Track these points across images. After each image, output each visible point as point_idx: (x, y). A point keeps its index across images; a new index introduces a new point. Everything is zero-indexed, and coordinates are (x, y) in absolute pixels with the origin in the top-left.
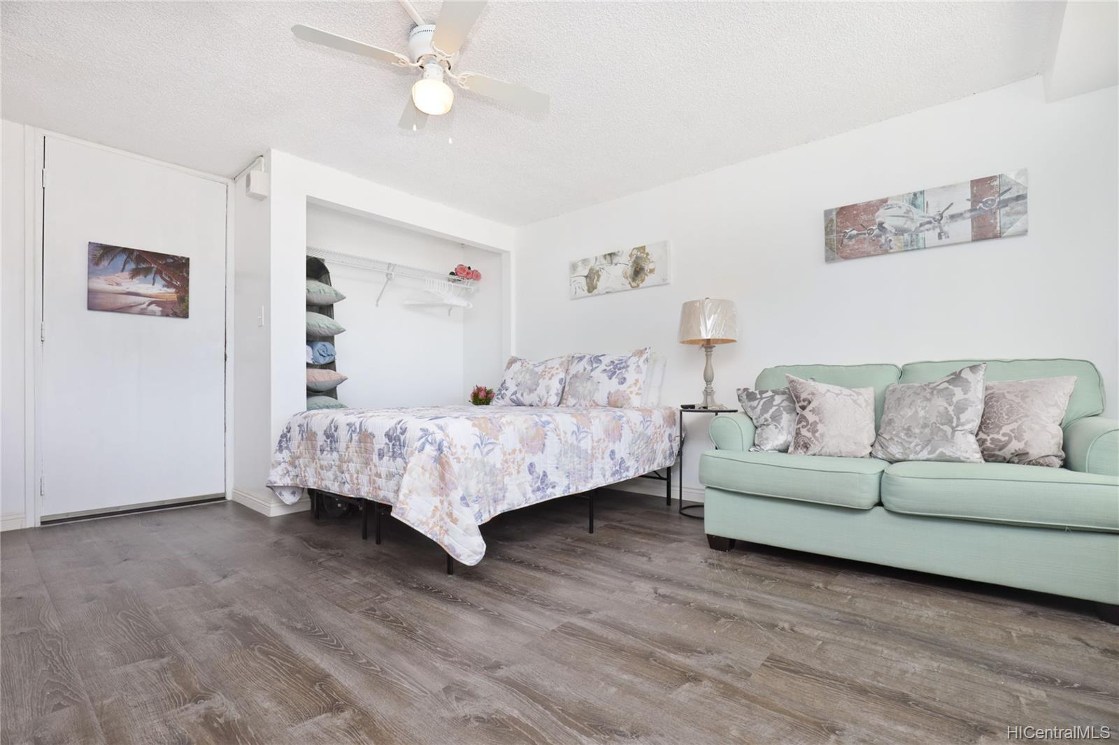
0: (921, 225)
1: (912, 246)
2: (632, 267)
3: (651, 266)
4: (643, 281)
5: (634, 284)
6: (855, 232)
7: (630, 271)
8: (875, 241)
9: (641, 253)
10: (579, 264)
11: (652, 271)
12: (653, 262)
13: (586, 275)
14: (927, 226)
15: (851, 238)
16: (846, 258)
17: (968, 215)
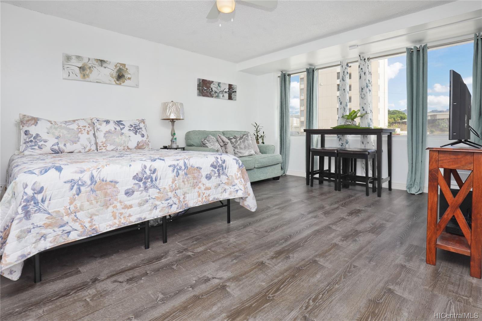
0: (220, 92)
1: (217, 97)
2: (117, 72)
3: (129, 76)
4: (124, 82)
5: (117, 82)
6: (206, 89)
7: (115, 74)
8: (210, 94)
9: (122, 67)
10: (74, 57)
11: (129, 79)
12: (130, 74)
13: (80, 66)
14: (221, 93)
15: (205, 90)
16: (204, 96)
17: (228, 92)
